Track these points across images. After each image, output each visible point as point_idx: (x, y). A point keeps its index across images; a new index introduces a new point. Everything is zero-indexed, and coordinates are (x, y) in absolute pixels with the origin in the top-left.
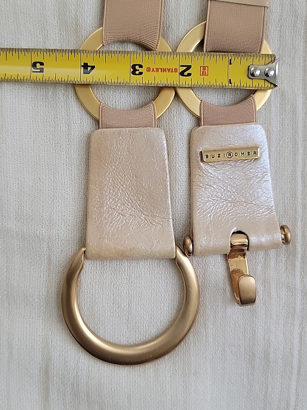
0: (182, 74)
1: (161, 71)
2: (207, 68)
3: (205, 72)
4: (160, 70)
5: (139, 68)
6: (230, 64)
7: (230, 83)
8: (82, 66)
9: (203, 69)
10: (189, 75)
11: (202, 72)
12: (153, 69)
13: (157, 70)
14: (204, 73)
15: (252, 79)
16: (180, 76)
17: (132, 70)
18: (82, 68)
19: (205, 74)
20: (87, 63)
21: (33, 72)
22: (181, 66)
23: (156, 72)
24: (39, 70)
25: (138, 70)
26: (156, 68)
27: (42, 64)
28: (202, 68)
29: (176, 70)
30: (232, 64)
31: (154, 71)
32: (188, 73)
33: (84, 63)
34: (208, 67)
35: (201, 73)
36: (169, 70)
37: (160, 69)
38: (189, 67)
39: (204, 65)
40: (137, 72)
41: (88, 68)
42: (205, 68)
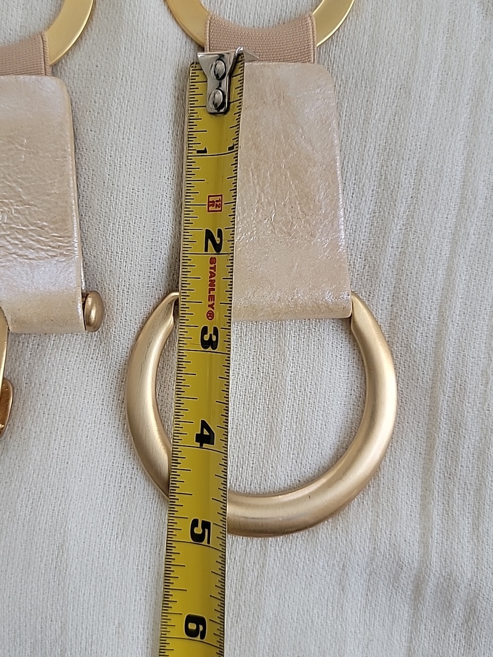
0: (218, 248)
1: (214, 290)
2: (210, 198)
3: (216, 201)
4: (212, 293)
5: (207, 334)
6: (205, 151)
7: (232, 148)
8: (201, 445)
9: (213, 206)
10: (220, 232)
11: (216, 207)
12: (209, 306)
13: (211, 298)
14: (218, 203)
16: (221, 253)
17: (210, 349)
18: (204, 447)
19: (219, 201)
20: (197, 435)
21: (209, 542)
22: (206, 250)
23: (214, 301)
24: (206, 531)
25: (211, 335)
26: (209, 300)
27: (195, 523)
28: (211, 208)
29: (212, 261)
30: (205, 148)
31: (213, 304)
32: (218, 237)
33: (197, 441)
34: (209, 196)
35: (217, 209)
36: (212, 275)
37: (209, 293)
38: (209, 235)
39: (206, 205)
40: (214, 338)
41: (205, 433)
42: (211, 202)
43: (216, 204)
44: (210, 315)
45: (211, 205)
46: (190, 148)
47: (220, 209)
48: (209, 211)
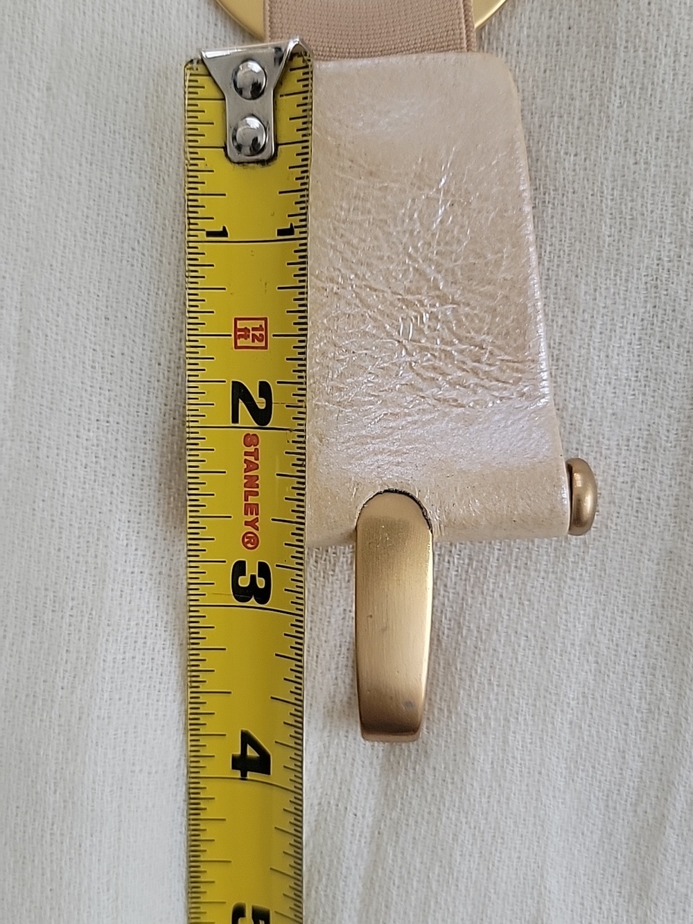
0: (262, 417)
1: (257, 494)
2: (238, 322)
3: (254, 329)
4: (251, 500)
5: (244, 574)
6: (224, 233)
7: (290, 231)
8: (244, 777)
9: (246, 337)
10: (265, 389)
11: (253, 341)
12: (247, 523)
13: (251, 509)
14: (257, 333)
15: (277, 145)
16: (268, 426)
17: (252, 602)
18: (248, 778)
19: (260, 329)
20: (234, 757)
22: (235, 419)
23: (257, 514)
25: (253, 577)
26: (246, 514)
27: (239, 912)
28: (241, 342)
29: (250, 440)
30: (224, 228)
31: (257, 520)
32: (260, 396)
33: (234, 767)
34: (236, 320)
35: (257, 344)
36: (251, 466)
37: (246, 499)
38: (239, 392)
39: (230, 335)
40: (261, 583)
41: (248, 754)
42: (240, 330)
43: (253, 335)
44: (251, 541)
45: (241, 336)
46: (192, 227)
47: (263, 344)
48: (236, 347)
